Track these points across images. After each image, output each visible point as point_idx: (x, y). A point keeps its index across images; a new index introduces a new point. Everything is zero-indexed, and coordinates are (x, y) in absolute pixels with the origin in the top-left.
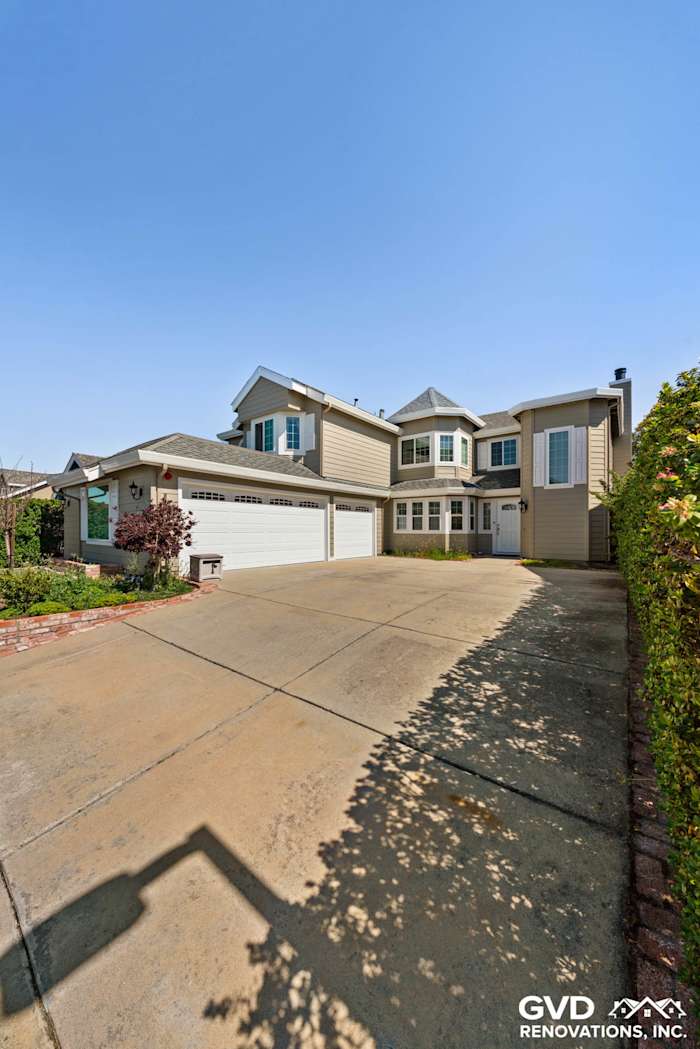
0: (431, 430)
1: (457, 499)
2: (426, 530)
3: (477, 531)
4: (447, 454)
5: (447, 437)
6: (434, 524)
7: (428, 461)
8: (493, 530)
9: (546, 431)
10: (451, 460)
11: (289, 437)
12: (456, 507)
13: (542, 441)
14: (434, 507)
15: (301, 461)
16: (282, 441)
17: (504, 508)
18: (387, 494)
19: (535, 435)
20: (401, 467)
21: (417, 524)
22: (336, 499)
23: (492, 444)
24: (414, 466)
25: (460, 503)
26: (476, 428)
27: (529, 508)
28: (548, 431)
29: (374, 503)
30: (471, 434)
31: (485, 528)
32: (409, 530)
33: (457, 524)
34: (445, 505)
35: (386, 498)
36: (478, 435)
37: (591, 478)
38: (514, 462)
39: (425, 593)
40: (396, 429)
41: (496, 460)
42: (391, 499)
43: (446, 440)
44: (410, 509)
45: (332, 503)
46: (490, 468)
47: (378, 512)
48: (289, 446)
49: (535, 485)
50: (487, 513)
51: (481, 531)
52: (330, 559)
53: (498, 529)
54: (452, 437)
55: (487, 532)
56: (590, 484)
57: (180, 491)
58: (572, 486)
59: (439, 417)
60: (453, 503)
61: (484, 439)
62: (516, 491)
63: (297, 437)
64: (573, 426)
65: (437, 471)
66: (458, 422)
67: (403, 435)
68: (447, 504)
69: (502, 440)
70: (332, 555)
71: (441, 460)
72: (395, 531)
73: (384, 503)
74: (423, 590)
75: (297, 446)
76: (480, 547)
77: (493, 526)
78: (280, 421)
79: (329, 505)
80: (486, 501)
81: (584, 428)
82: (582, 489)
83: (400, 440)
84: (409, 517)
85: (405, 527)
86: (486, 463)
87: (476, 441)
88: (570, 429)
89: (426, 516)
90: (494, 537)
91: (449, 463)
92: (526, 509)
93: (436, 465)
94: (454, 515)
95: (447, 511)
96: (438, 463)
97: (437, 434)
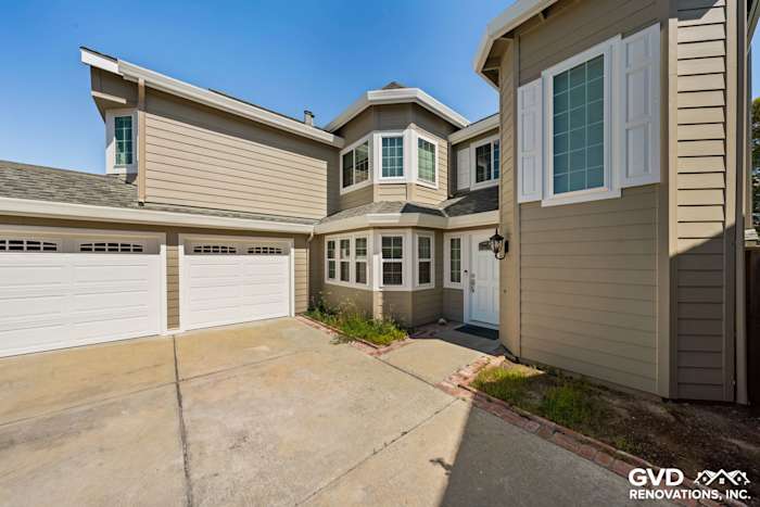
0: (365, 134)
1: (392, 233)
2: (352, 282)
4: (394, 166)
5: (392, 139)
8: (464, 284)
10: (401, 174)
11: (120, 147)
12: (392, 247)
13: (537, 97)
14: (361, 246)
16: (110, 154)
17: (482, 247)
18: (312, 229)
19: (519, 92)
20: (342, 190)
21: (344, 277)
23: (477, 149)
24: (354, 187)
25: (398, 241)
26: (455, 129)
27: (511, 246)
29: (290, 242)
30: (446, 138)
31: (453, 280)
33: (392, 274)
34: (374, 242)
36: (456, 138)
37: (677, 167)
40: (329, 138)
41: (484, 173)
42: (323, 235)
43: (392, 144)
44: (337, 248)
45: (175, 244)
46: (475, 187)
49: (522, 200)
50: (456, 255)
51: (447, 283)
53: (472, 283)
54: (400, 140)
55: (455, 286)
56: (675, 182)
58: (618, 193)
60: (386, 241)
61: (466, 143)
65: (377, 192)
66: (410, 114)
67: (345, 147)
68: (375, 242)
69: (491, 140)
70: (172, 327)
71: (385, 175)
72: (327, 281)
77: (463, 276)
79: (168, 247)
80: (455, 235)
83: (341, 154)
84: (338, 260)
85: (334, 275)
86: (468, 181)
87: (454, 149)
88: (607, 47)
90: (466, 295)
91: (397, 179)
92: (507, 250)
93: (376, 182)
94: (388, 260)
95: (376, 252)
96: (379, 179)
97: (378, 136)
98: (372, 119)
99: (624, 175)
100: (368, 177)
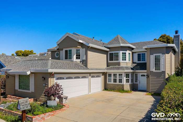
0: (119, 51)
2: (118, 83)
3: (133, 83)
4: (124, 59)
5: (124, 53)
6: (120, 81)
8: (138, 83)
9: (154, 54)
10: (125, 60)
11: (77, 55)
13: (153, 57)
14: (121, 76)
15: (81, 63)
16: (75, 57)
18: (105, 71)
19: (151, 55)
20: (109, 62)
22: (91, 74)
23: (138, 54)
24: (114, 61)
25: (128, 75)
26: (133, 49)
28: (155, 55)
29: (101, 74)
30: (131, 51)
31: (136, 82)
32: (112, 83)
33: (127, 81)
34: (124, 75)
35: (105, 72)
36: (133, 51)
38: (144, 60)
39: (124, 106)
40: (108, 50)
41: (139, 59)
42: (107, 73)
43: (124, 54)
44: (112, 76)
45: (90, 76)
46: (137, 62)
47: (102, 77)
48: (77, 58)
49: (151, 71)
50: (136, 77)
51: (135, 83)
52: (90, 93)
53: (140, 82)
54: (125, 53)
55: (136, 83)
56: (166, 71)
57: (55, 78)
58: (161, 72)
61: (135, 52)
62: (145, 71)
63: (79, 56)
65: (121, 64)
66: (127, 48)
67: (110, 51)
69: (141, 53)
70: (90, 92)
71: (122, 60)
72: (108, 83)
73: (104, 74)
74: (122, 105)
75: (79, 58)
76: (134, 88)
77: (138, 81)
78: (74, 50)
79: (89, 77)
80: (136, 73)
81: (165, 55)
82: (164, 72)
83: (109, 53)
84: (112, 78)
85: (111, 81)
86: (136, 60)
87: (133, 53)
88: (161, 54)
89: (118, 78)
90: (139, 84)
91: (125, 61)
92: (148, 77)
93: (121, 62)
94: (127, 78)
95: (125, 77)
96: (121, 61)
97: (121, 52)
98: (120, 48)
99: (162, 69)
100: (118, 60)
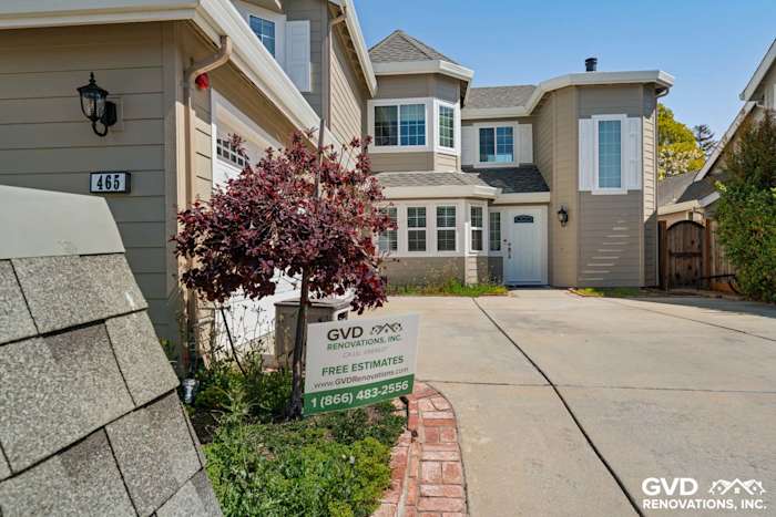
0: (427, 96)
1: (477, 204)
2: (432, 250)
4: (448, 138)
5: (446, 109)
6: (447, 241)
7: (422, 142)
8: (503, 252)
9: (593, 117)
10: (452, 145)
12: (476, 216)
13: (589, 129)
14: (446, 216)
17: (518, 219)
19: (580, 121)
20: (373, 149)
21: (417, 242)
23: (481, 130)
24: (398, 149)
25: (481, 211)
27: (570, 219)
28: (597, 118)
31: (492, 248)
32: (403, 250)
34: (463, 212)
36: (464, 114)
37: (646, 183)
41: (485, 153)
43: (446, 114)
44: (403, 217)
46: (478, 164)
49: (581, 189)
50: (495, 226)
53: (510, 250)
54: (452, 112)
55: (496, 254)
56: (645, 189)
58: (626, 193)
59: (439, 76)
60: (473, 211)
61: (470, 121)
62: (544, 196)
64: (625, 115)
65: (437, 160)
66: (459, 89)
67: (376, 98)
69: (495, 125)
71: (441, 144)
77: (503, 246)
80: (494, 210)
81: (639, 119)
82: (636, 196)
83: (372, 104)
84: (403, 232)
86: (474, 156)
88: (622, 117)
89: (432, 231)
90: (505, 259)
91: (448, 150)
93: (436, 150)
94: (474, 228)
95: (467, 221)
96: (438, 148)
97: (437, 103)
98: (433, 83)
99: (629, 183)
100: (423, 143)
